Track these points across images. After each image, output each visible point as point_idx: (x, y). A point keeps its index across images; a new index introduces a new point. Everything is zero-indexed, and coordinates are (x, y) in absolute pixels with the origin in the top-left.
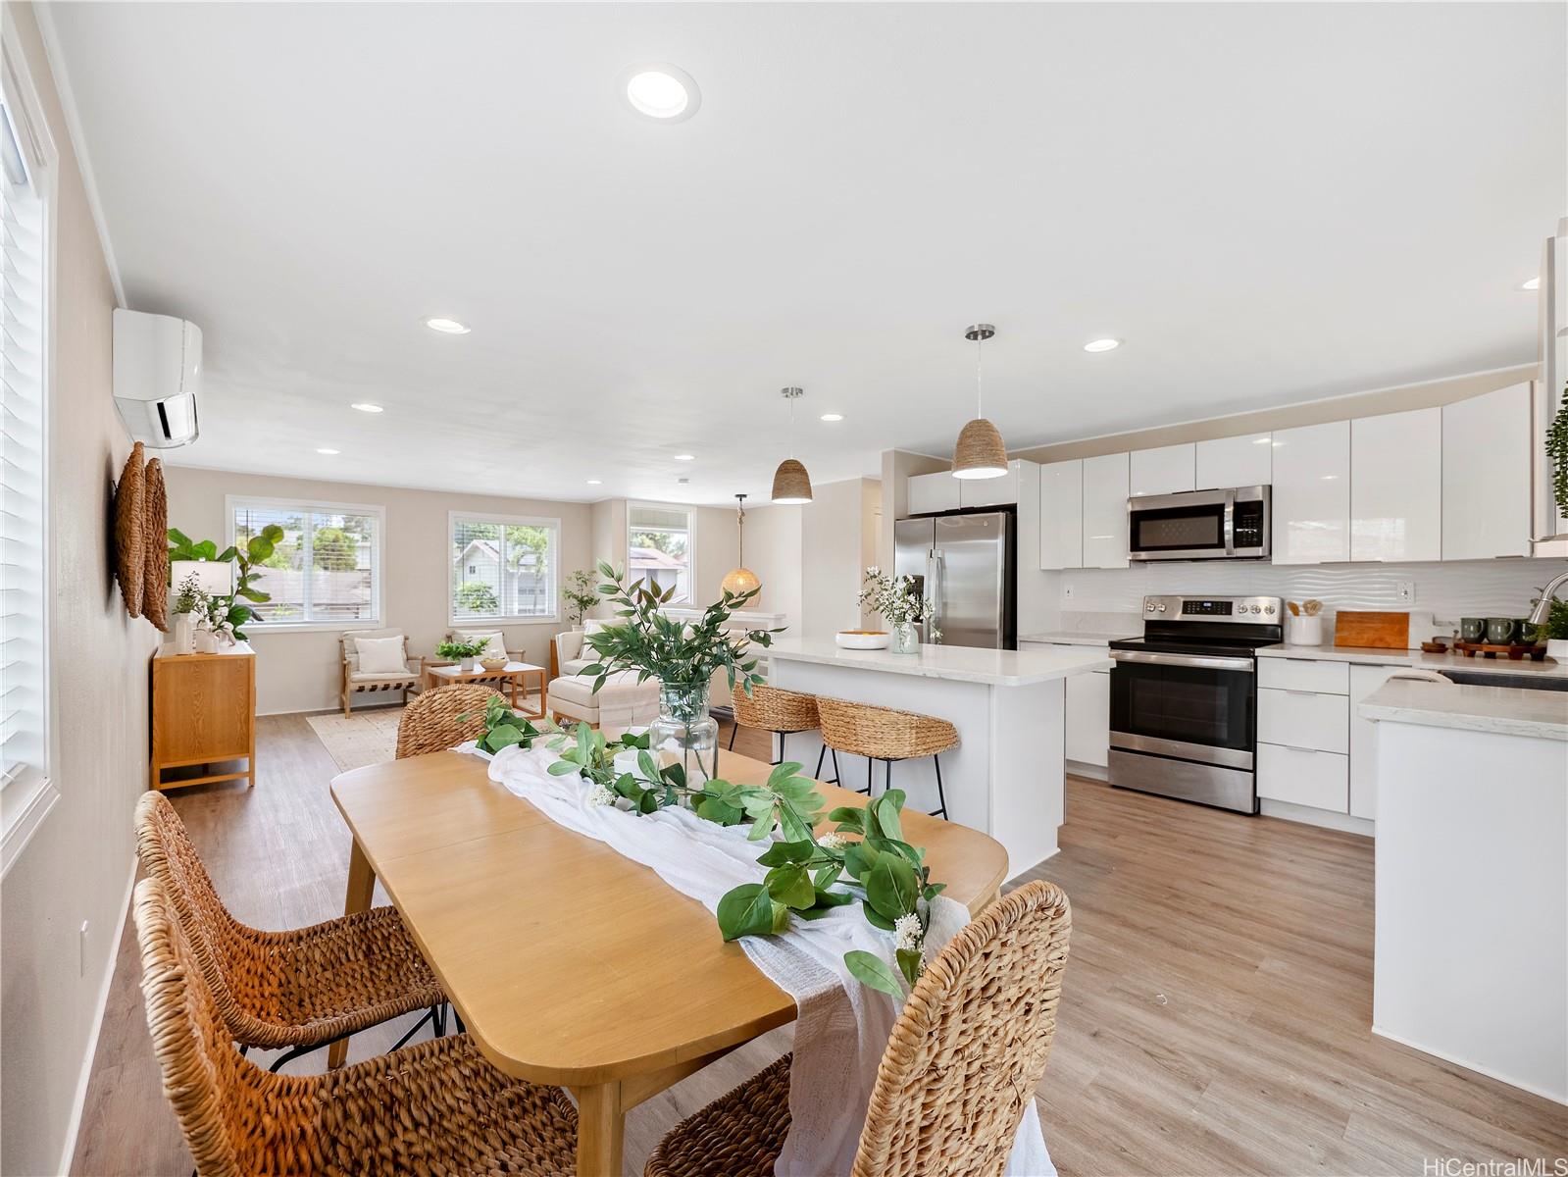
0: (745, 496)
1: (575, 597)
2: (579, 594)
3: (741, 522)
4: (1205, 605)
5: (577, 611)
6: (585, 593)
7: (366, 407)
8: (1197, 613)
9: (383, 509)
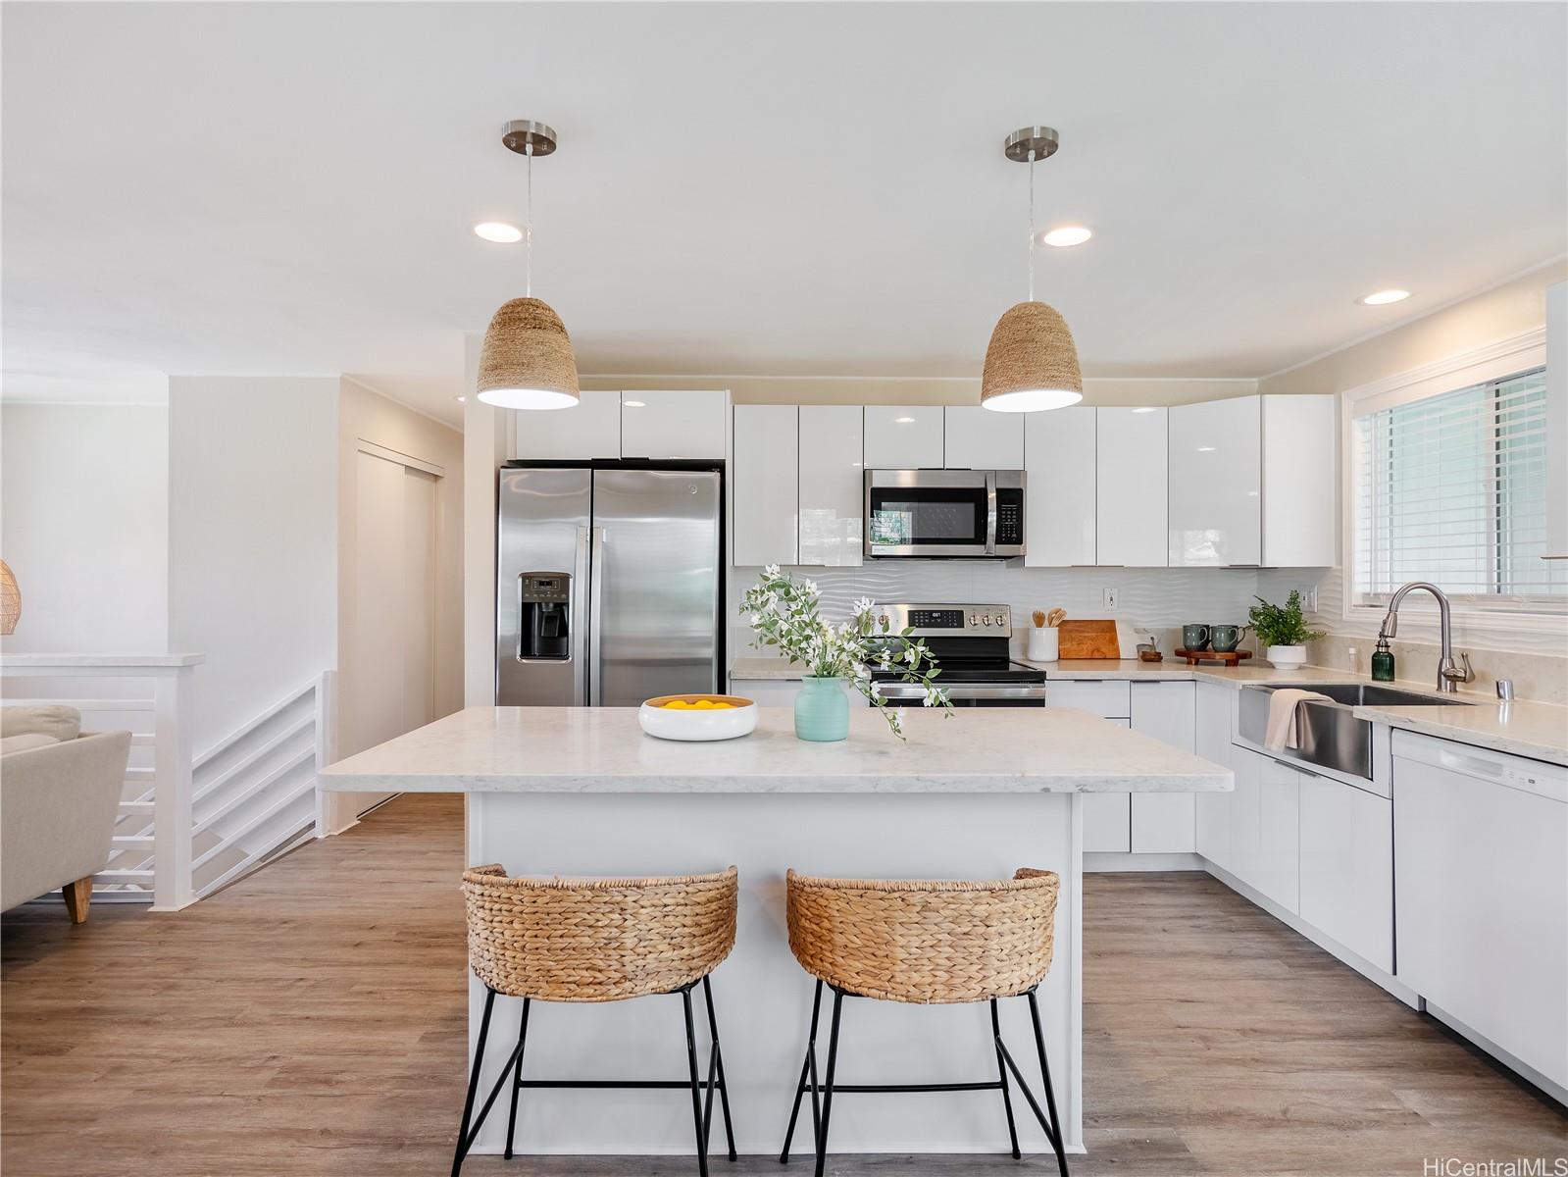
4: (934, 615)
8: (926, 625)
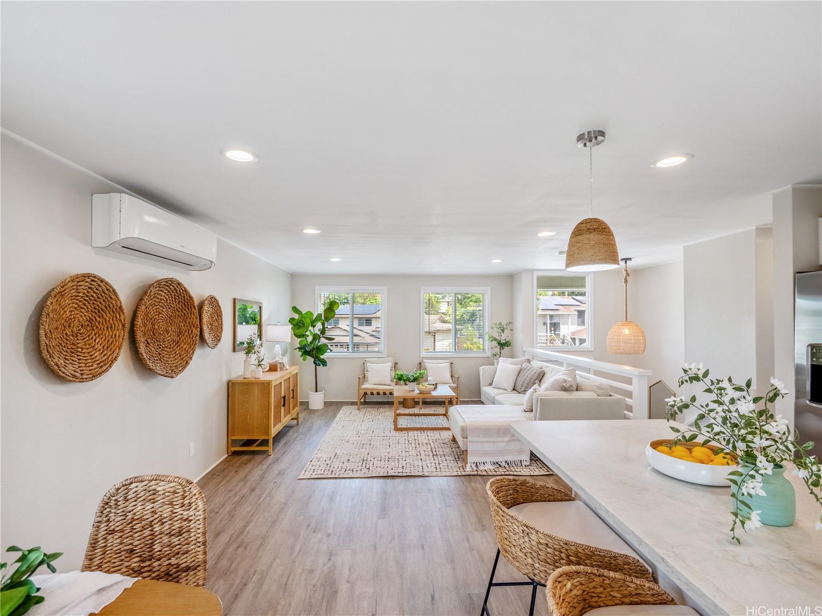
0: (630, 259)
1: (495, 339)
2: (498, 338)
3: (626, 281)
5: (497, 350)
6: (503, 338)
7: (310, 231)
9: (385, 288)
